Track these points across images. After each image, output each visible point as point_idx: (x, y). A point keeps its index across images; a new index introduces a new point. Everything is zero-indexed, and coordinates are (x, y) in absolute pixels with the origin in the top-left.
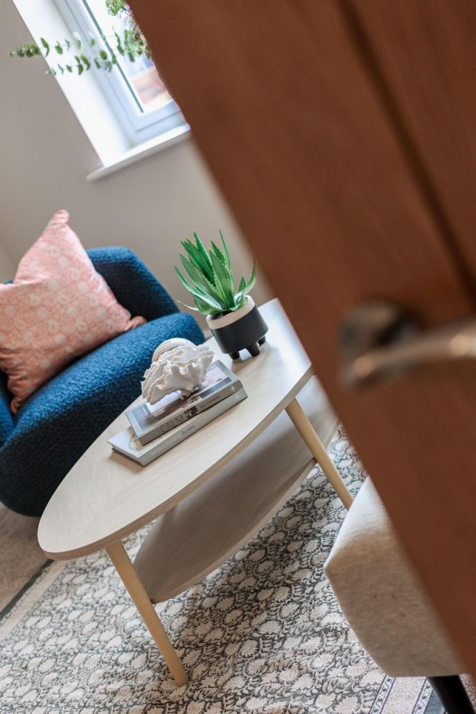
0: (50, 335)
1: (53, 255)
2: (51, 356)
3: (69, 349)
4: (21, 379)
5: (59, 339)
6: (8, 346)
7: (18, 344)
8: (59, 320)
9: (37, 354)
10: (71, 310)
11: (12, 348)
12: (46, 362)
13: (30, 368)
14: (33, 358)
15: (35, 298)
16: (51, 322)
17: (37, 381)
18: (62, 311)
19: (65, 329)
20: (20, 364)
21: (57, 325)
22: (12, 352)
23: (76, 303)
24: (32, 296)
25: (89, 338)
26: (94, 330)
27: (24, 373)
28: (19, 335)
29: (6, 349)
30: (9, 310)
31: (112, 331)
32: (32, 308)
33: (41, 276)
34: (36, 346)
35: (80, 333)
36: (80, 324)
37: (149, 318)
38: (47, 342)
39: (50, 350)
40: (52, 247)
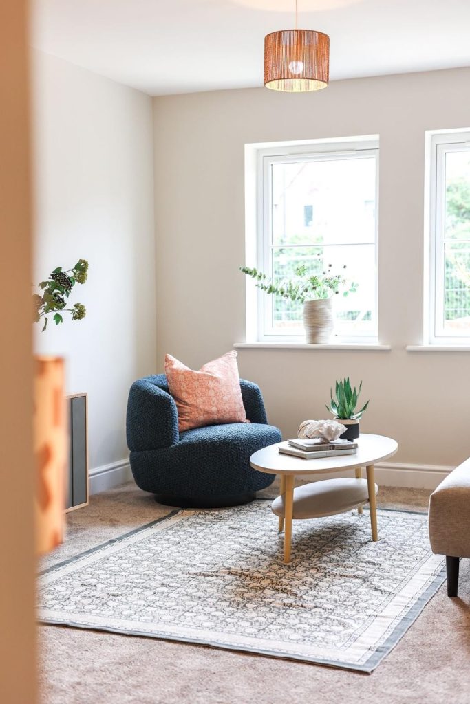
0: (211, 405)
1: (226, 368)
2: (206, 416)
3: (215, 417)
4: (184, 420)
5: (214, 409)
6: (187, 401)
7: (193, 402)
8: (218, 400)
9: (200, 411)
10: (226, 398)
11: (189, 402)
12: (202, 418)
13: (192, 416)
14: (197, 413)
15: (211, 384)
16: (214, 399)
17: (192, 425)
18: (221, 397)
19: (219, 406)
20: (188, 412)
21: (216, 402)
22: (187, 404)
23: (229, 396)
24: (210, 382)
25: (227, 416)
26: (231, 414)
27: (188, 418)
28: (195, 398)
29: (185, 402)
30: (196, 384)
31: (238, 419)
32: (208, 388)
33: (218, 375)
34: (201, 407)
35: (225, 411)
36: (226, 407)
37: (252, 422)
38: (208, 408)
39: (207, 412)
40: (227, 365)
